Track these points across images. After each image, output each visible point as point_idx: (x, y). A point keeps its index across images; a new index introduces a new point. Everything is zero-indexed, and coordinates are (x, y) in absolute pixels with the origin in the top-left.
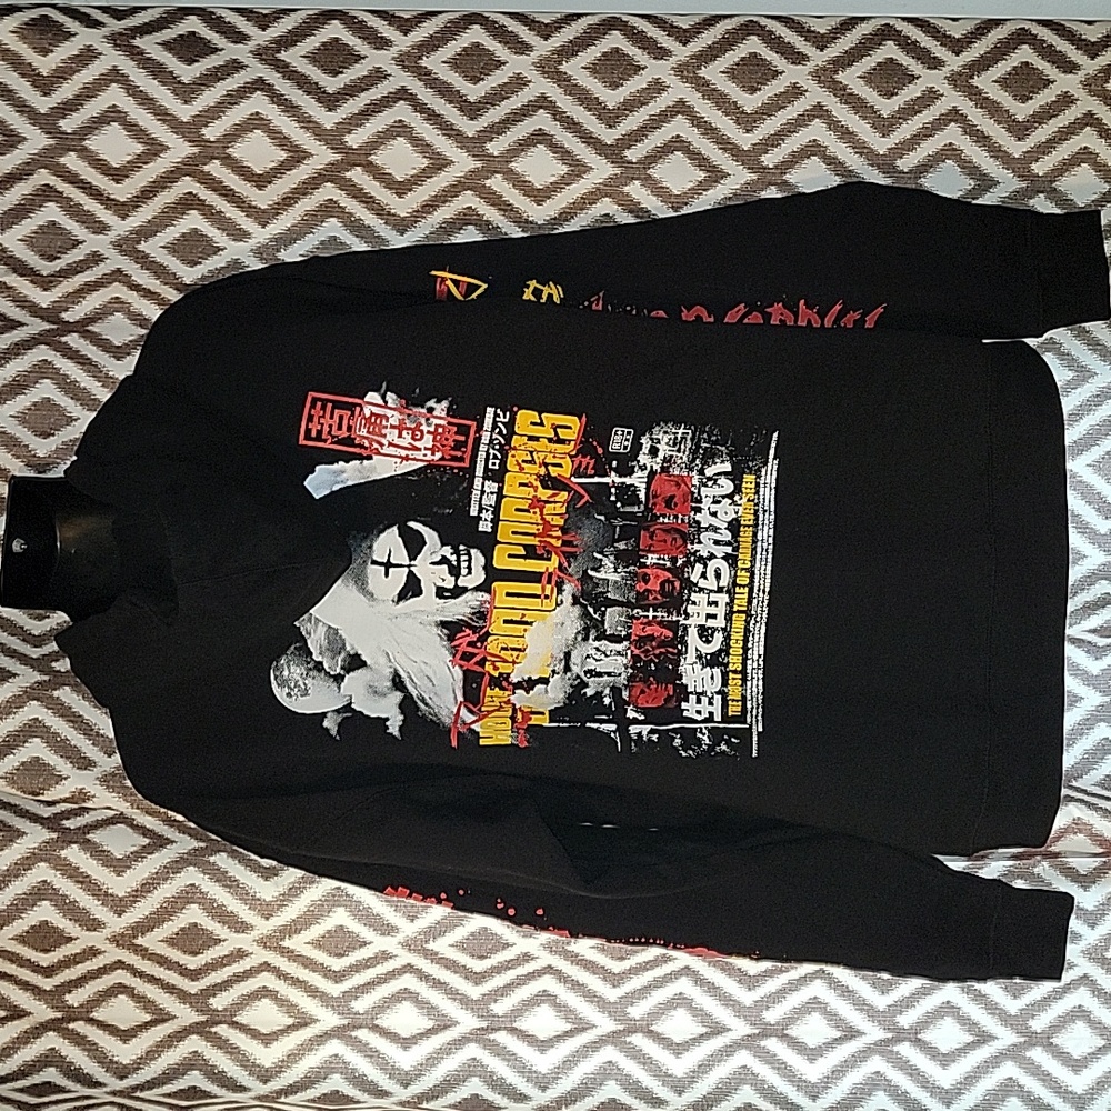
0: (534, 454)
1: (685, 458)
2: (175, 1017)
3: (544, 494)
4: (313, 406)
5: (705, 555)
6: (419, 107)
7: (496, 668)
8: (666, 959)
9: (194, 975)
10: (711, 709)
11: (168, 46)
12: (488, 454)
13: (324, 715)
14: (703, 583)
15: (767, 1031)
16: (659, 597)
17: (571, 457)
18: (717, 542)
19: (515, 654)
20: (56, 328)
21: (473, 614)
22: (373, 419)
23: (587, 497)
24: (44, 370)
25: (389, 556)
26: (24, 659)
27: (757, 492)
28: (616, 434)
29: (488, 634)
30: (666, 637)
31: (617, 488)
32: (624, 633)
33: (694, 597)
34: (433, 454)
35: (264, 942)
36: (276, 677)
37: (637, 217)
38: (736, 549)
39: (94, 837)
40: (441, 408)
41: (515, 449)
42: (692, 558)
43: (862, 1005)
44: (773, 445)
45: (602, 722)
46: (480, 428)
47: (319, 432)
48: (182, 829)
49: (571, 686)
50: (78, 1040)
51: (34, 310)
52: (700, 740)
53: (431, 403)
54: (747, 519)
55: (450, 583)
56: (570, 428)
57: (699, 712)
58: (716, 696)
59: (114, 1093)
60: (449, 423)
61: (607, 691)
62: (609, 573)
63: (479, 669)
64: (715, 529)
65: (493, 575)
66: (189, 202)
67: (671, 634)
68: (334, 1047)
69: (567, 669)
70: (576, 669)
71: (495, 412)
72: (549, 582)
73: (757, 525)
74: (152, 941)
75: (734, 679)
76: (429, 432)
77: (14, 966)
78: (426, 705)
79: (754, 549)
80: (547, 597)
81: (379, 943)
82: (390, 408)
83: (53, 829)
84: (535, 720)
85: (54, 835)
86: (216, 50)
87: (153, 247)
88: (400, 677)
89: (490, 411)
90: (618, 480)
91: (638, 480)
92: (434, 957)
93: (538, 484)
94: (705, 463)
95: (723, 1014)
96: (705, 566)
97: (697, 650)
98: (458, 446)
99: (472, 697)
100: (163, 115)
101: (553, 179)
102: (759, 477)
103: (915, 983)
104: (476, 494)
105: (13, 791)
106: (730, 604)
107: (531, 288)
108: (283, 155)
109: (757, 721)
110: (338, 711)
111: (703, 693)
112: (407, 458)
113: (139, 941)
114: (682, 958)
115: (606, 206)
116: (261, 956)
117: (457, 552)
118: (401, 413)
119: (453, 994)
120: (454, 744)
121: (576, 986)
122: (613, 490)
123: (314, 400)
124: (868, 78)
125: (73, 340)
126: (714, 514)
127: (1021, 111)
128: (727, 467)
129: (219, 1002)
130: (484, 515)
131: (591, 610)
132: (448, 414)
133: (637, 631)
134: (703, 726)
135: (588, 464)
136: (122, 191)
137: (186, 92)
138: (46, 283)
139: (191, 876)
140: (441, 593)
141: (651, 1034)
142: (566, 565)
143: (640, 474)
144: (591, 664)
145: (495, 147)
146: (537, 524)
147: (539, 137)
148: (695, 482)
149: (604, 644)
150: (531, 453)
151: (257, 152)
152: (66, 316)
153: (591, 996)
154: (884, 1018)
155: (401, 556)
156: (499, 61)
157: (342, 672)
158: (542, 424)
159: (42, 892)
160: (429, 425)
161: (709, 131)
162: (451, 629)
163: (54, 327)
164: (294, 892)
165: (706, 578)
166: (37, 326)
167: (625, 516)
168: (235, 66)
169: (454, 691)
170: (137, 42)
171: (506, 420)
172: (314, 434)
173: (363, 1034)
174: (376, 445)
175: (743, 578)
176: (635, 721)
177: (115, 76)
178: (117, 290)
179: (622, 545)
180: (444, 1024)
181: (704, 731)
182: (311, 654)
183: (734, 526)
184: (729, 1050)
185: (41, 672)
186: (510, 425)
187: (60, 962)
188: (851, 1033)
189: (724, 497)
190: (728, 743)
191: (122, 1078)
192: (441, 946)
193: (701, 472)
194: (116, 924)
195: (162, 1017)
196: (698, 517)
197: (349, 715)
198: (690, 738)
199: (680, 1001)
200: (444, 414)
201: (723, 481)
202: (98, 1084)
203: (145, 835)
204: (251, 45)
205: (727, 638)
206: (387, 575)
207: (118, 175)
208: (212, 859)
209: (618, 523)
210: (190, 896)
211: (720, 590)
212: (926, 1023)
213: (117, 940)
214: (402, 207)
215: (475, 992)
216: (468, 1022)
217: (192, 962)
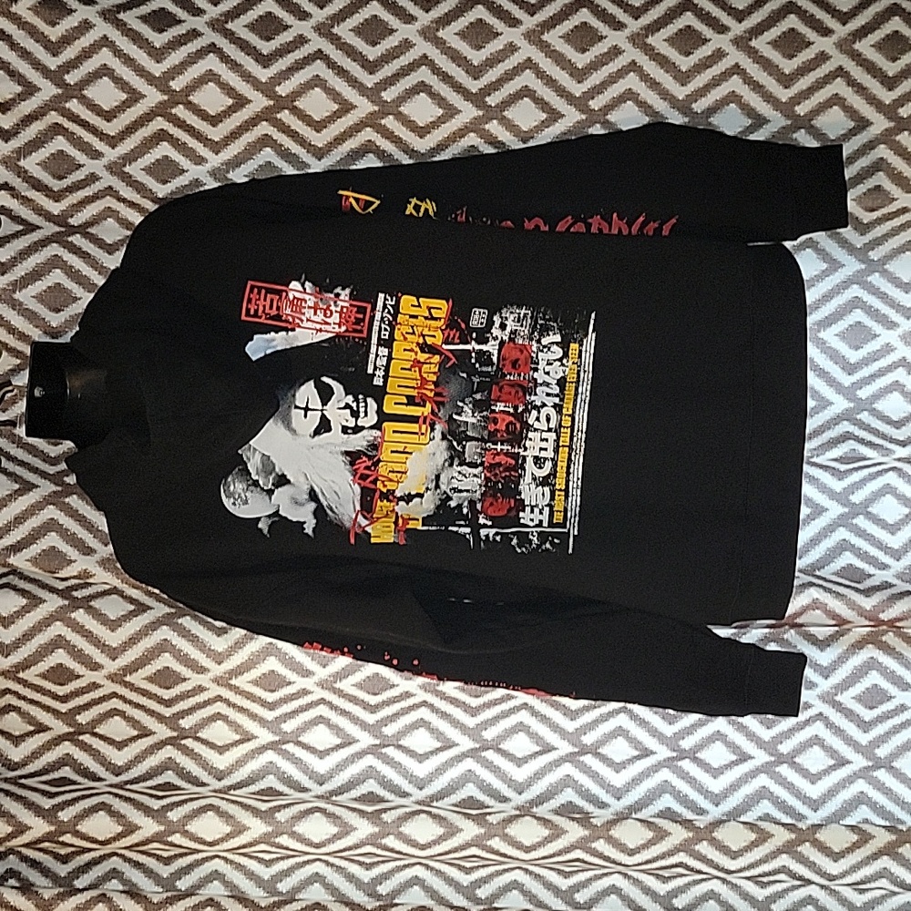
0: (415, 328)
1: (526, 332)
2: (155, 733)
3: (422, 357)
4: (251, 291)
5: (539, 404)
6: (331, 64)
7: (385, 486)
8: (510, 698)
9: (168, 703)
10: (541, 517)
11: (144, 19)
12: (380, 327)
13: (259, 519)
14: (537, 425)
15: (584, 750)
16: (505, 435)
17: (442, 330)
18: (548, 395)
19: (399, 475)
20: (65, 230)
21: (369, 446)
22: (295, 301)
23: (454, 360)
24: (55, 262)
25: (307, 403)
26: (44, 475)
27: (580, 356)
28: (474, 313)
29: (379, 461)
30: (510, 464)
31: (476, 353)
32: (479, 461)
33: (531, 435)
34: (340, 327)
35: (217, 681)
36: (225, 491)
37: (496, 147)
38: (562, 400)
39: (95, 604)
40: (345, 294)
41: (400, 324)
42: (530, 407)
43: (654, 733)
44: (592, 322)
45: (460, 526)
46: (374, 309)
47: (256, 311)
48: (159, 600)
49: (440, 499)
50: (85, 747)
51: (49, 217)
52: (531, 541)
53: (338, 290)
54: (572, 377)
55: (351, 423)
56: (441, 309)
57: (532, 520)
58: (545, 508)
59: (111, 786)
60: (351, 305)
61: (466, 504)
62: (468, 417)
63: (373, 487)
64: (548, 385)
65: (383, 417)
66: (161, 136)
67: (513, 462)
68: (270, 756)
69: (437, 486)
70: (443, 487)
71: (385, 297)
72: (424, 423)
73: (578, 382)
74: (137, 679)
75: (559, 495)
76: (336, 312)
77: (39, 695)
78: (333, 512)
79: (575, 400)
80: (422, 434)
81: (300, 683)
82: (308, 294)
83: (65, 598)
84: (411, 525)
85: (66, 602)
86: (180, 22)
87: (134, 169)
88: (315, 492)
89: (381, 296)
90: (478, 347)
91: (491, 347)
92: (340, 693)
93: (417, 349)
94: (541, 335)
95: (552, 738)
96: (539, 412)
97: (533, 474)
98: (358, 321)
99: (367, 507)
100: (141, 72)
101: (431, 120)
102: (581, 345)
103: (694, 718)
104: (372, 357)
105: (37, 570)
106: (557, 441)
107: (413, 204)
108: (230, 102)
109: (574, 527)
110: (269, 516)
111: (537, 506)
112: (321, 330)
113: (128, 678)
114: (521, 697)
115: (472, 139)
116: (216, 690)
117: (356, 400)
118: (316, 297)
119: (355, 720)
120: (352, 541)
121: (444, 715)
122: (473, 355)
123: (252, 287)
124: (671, 41)
125: (76, 239)
126: (548, 373)
127: (788, 66)
128: (558, 338)
129: (186, 723)
130: (377, 373)
131: (455, 443)
132: (350, 299)
133: (488, 459)
134: (534, 530)
135: (454, 336)
136: (112, 128)
137: (158, 54)
138: (57, 196)
139: (165, 633)
140: (345, 430)
141: (499, 751)
142: (436, 410)
143: (493, 342)
144: (455, 484)
145: (388, 96)
146: (417, 380)
147: (422, 87)
148: (534, 349)
149: (465, 469)
150: (412, 327)
151: (211, 99)
152: (72, 221)
153: (456, 724)
154: (671, 742)
155: (316, 402)
156: (392, 29)
157: (273, 488)
158: (419, 306)
159: (58, 642)
160: (336, 305)
161: (550, 82)
162: (353, 457)
163: (63, 229)
164: (239, 645)
165: (539, 421)
166: (50, 229)
167: (482, 374)
168: (195, 34)
169: (354, 503)
170: (121, 16)
171: (393, 303)
172: (252, 312)
173: (290, 747)
174: (297, 321)
175: (567, 422)
176: (485, 526)
177: (105, 42)
178: (109, 202)
179: (478, 396)
180: (348, 741)
181: (535, 534)
182: (250, 474)
183: (562, 383)
185: (56, 484)
186: (396, 307)
187: (72, 692)
188: (647, 753)
189: (555, 360)
190: (552, 543)
191: (117, 776)
192: (346, 685)
193: (539, 341)
194: (112, 666)
195: (146, 733)
196: (536, 375)
197: (278, 520)
198: (524, 538)
199: (521, 727)
200: (347, 298)
201: (554, 348)
202: (100, 779)
203: (131, 603)
204: (206, 18)
205: (555, 465)
206: (306, 416)
207: (109, 116)
208: (180, 621)
209: (476, 380)
210: (164, 647)
211: (550, 430)
212: (701, 746)
213: (112, 678)
214: (319, 139)
215: (371, 719)
216: (366, 740)
217: (166, 694)
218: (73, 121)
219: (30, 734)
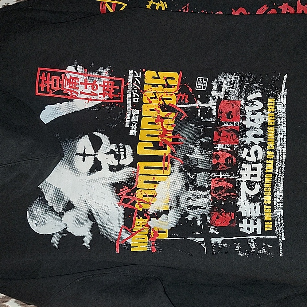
0: (156, 94)
1: (236, 92)
3: (163, 114)
4: (41, 75)
5: (249, 143)
7: (141, 207)
10: (255, 226)
12: (132, 95)
14: (248, 159)
16: (225, 166)
17: (176, 94)
18: (255, 136)
19: (151, 198)
21: (129, 178)
22: (71, 80)
23: (185, 115)
25: (84, 150)
27: (276, 108)
28: (199, 81)
29: (137, 189)
30: (229, 187)
31: (201, 109)
32: (207, 186)
33: (243, 166)
34: (104, 97)
36: (30, 215)
38: (266, 139)
40: (105, 72)
41: (146, 91)
42: (242, 145)
44: (284, 81)
45: (196, 236)
46: (126, 81)
47: (45, 88)
49: (180, 215)
52: (250, 246)
53: (100, 70)
54: (271, 122)
55: (115, 163)
56: (174, 79)
57: (249, 229)
58: (257, 219)
60: (111, 80)
61: (199, 218)
62: (198, 155)
63: (132, 207)
64: (254, 129)
65: (137, 158)
67: (232, 186)
69: (178, 205)
70: (183, 205)
71: (134, 72)
72: (166, 161)
73: (276, 125)
75: (267, 209)
76: (100, 85)
78: (104, 228)
79: (276, 139)
80: (166, 169)
82: (79, 74)
84: (161, 236)
88: (92, 212)
89: (131, 72)
90: (201, 105)
91: (212, 104)
93: (160, 109)
94: (247, 94)
96: (249, 149)
97: (246, 193)
98: (116, 91)
99: (128, 223)
102: (276, 99)
104: (128, 116)
106: (264, 169)
107: (150, 5)
109: (281, 234)
110: (59, 233)
111: (250, 218)
112: (90, 100)
117: (118, 147)
118: (85, 76)
120: (118, 251)
122: (199, 110)
123: (42, 72)
126: (253, 121)
128: (259, 95)
130: (133, 127)
131: (189, 174)
132: (109, 75)
133: (214, 184)
134: (251, 237)
135: (185, 97)
140: (111, 168)
142: (175, 151)
143: (212, 101)
144: (191, 203)
146: (160, 130)
148: (242, 103)
149: (197, 192)
150: (155, 93)
155: (90, 150)
157: (63, 211)
158: (158, 78)
160: (100, 81)
162: (117, 187)
165: (250, 156)
169: (119, 220)
171: (140, 76)
172: (42, 90)
174: (74, 94)
175: (270, 155)
176: (214, 235)
179: (204, 140)
181: (252, 241)
182: (47, 202)
183: (264, 127)
186: (142, 79)
189: (258, 111)
190: (266, 248)
193: (245, 98)
196: (244, 122)
197: (66, 235)
198: (244, 244)
200: (107, 75)
201: (257, 102)
206: (84, 160)
209: (202, 128)
211: (258, 162)
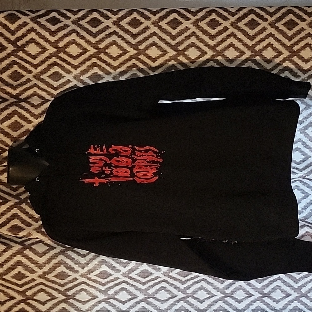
2: (57, 298)
6: (119, 36)
8: (197, 277)
9: (63, 285)
11: (47, 21)
15: (227, 295)
20: (18, 101)
24: (15, 113)
26: (11, 195)
35: (82, 276)
39: (33, 247)
43: (253, 287)
48: (58, 245)
50: (30, 305)
51: (11, 96)
66: (55, 64)
68: (103, 304)
74: (50, 276)
77: (11, 285)
81: (115, 275)
83: (21, 245)
85: (22, 247)
86: (61, 22)
87: (45, 77)
92: (131, 278)
95: (214, 291)
100: (47, 40)
101: (157, 56)
105: (10, 234)
108: (81, 51)
113: (47, 276)
114: (202, 276)
115: (173, 62)
116: (82, 279)
119: (137, 288)
121: (172, 285)
124: (246, 24)
125: (23, 104)
127: (290, 33)
129: (70, 293)
136: (36, 62)
137: (53, 34)
138: (15, 88)
139: (61, 257)
141: (193, 297)
145: (141, 47)
147: (154, 44)
151: (74, 50)
152: (21, 97)
153: (176, 288)
154: (260, 291)
156: (142, 22)
159: (19, 263)
161: (202, 41)
164: (90, 261)
166: (12, 100)
168: (67, 26)
170: (39, 20)
173: (111, 300)
177: (33, 30)
178: (35, 89)
180: (134, 297)
184: (216, 301)
185: (17, 199)
187: (24, 283)
188: (251, 295)
192: (133, 275)
194: (40, 272)
195: (54, 298)
199: (202, 288)
203: (47, 246)
204: (71, 20)
207: (34, 57)
208: (67, 252)
210: (61, 263)
212: (272, 291)
213: (40, 276)
214: (115, 64)
215: (143, 287)
216: (141, 296)
217: (62, 282)
218: (20, 60)
219: (8, 301)
